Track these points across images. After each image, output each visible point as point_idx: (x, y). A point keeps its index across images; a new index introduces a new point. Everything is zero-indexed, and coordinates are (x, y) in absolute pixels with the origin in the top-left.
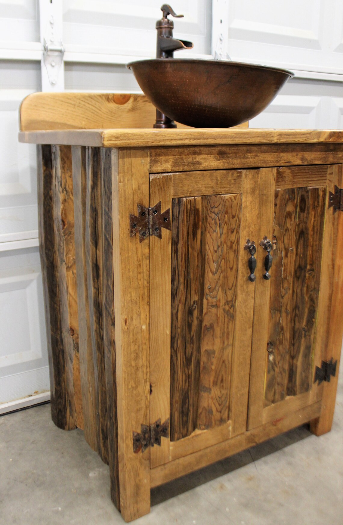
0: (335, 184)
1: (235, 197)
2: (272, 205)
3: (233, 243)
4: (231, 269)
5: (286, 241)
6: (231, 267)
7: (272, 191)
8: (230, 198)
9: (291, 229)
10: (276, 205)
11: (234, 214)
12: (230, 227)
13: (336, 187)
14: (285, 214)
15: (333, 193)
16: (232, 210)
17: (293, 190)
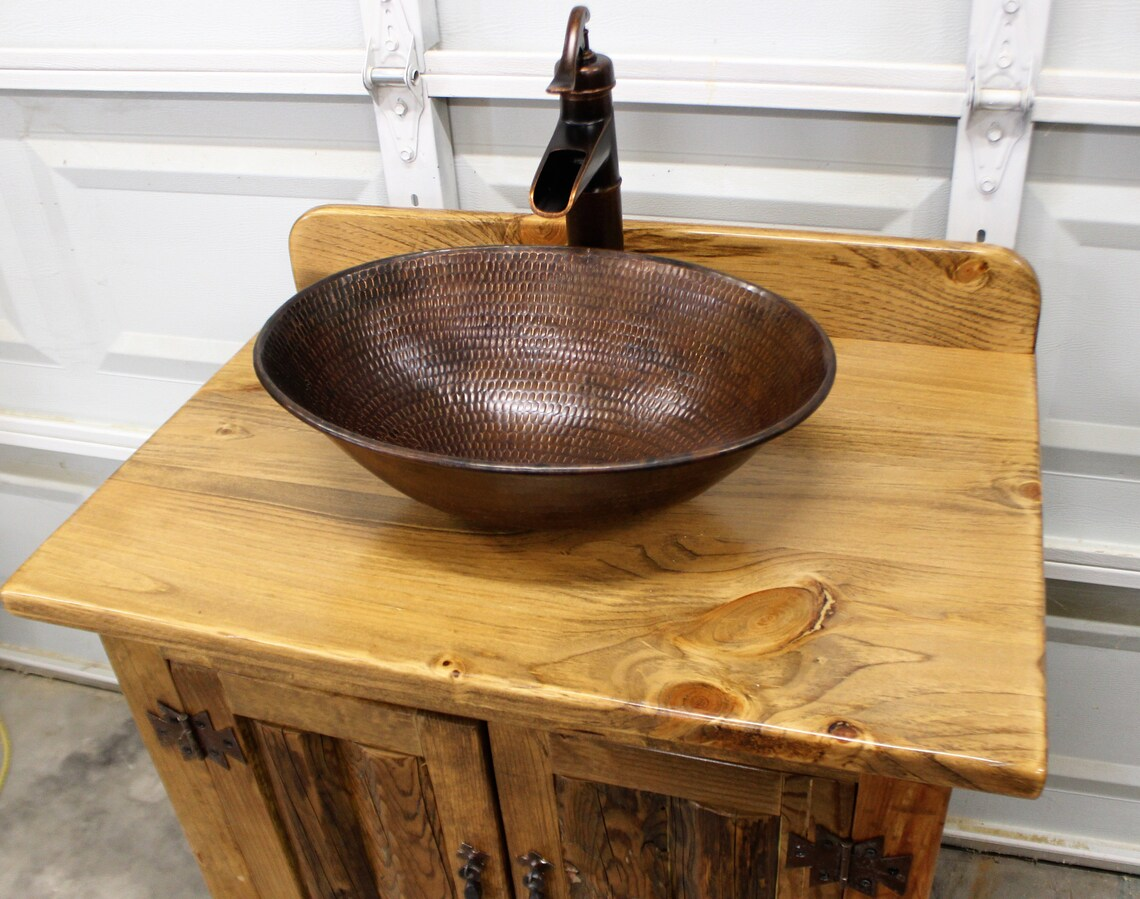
0: (819, 820)
1: (400, 762)
2: (545, 802)
3: (421, 837)
4: (431, 875)
5: (614, 880)
6: (428, 870)
7: (541, 774)
8: (383, 760)
9: (631, 864)
10: (560, 805)
11: (405, 787)
12: (398, 809)
13: (821, 829)
14: (602, 830)
15: (811, 837)
16: (395, 781)
17: (627, 793)
